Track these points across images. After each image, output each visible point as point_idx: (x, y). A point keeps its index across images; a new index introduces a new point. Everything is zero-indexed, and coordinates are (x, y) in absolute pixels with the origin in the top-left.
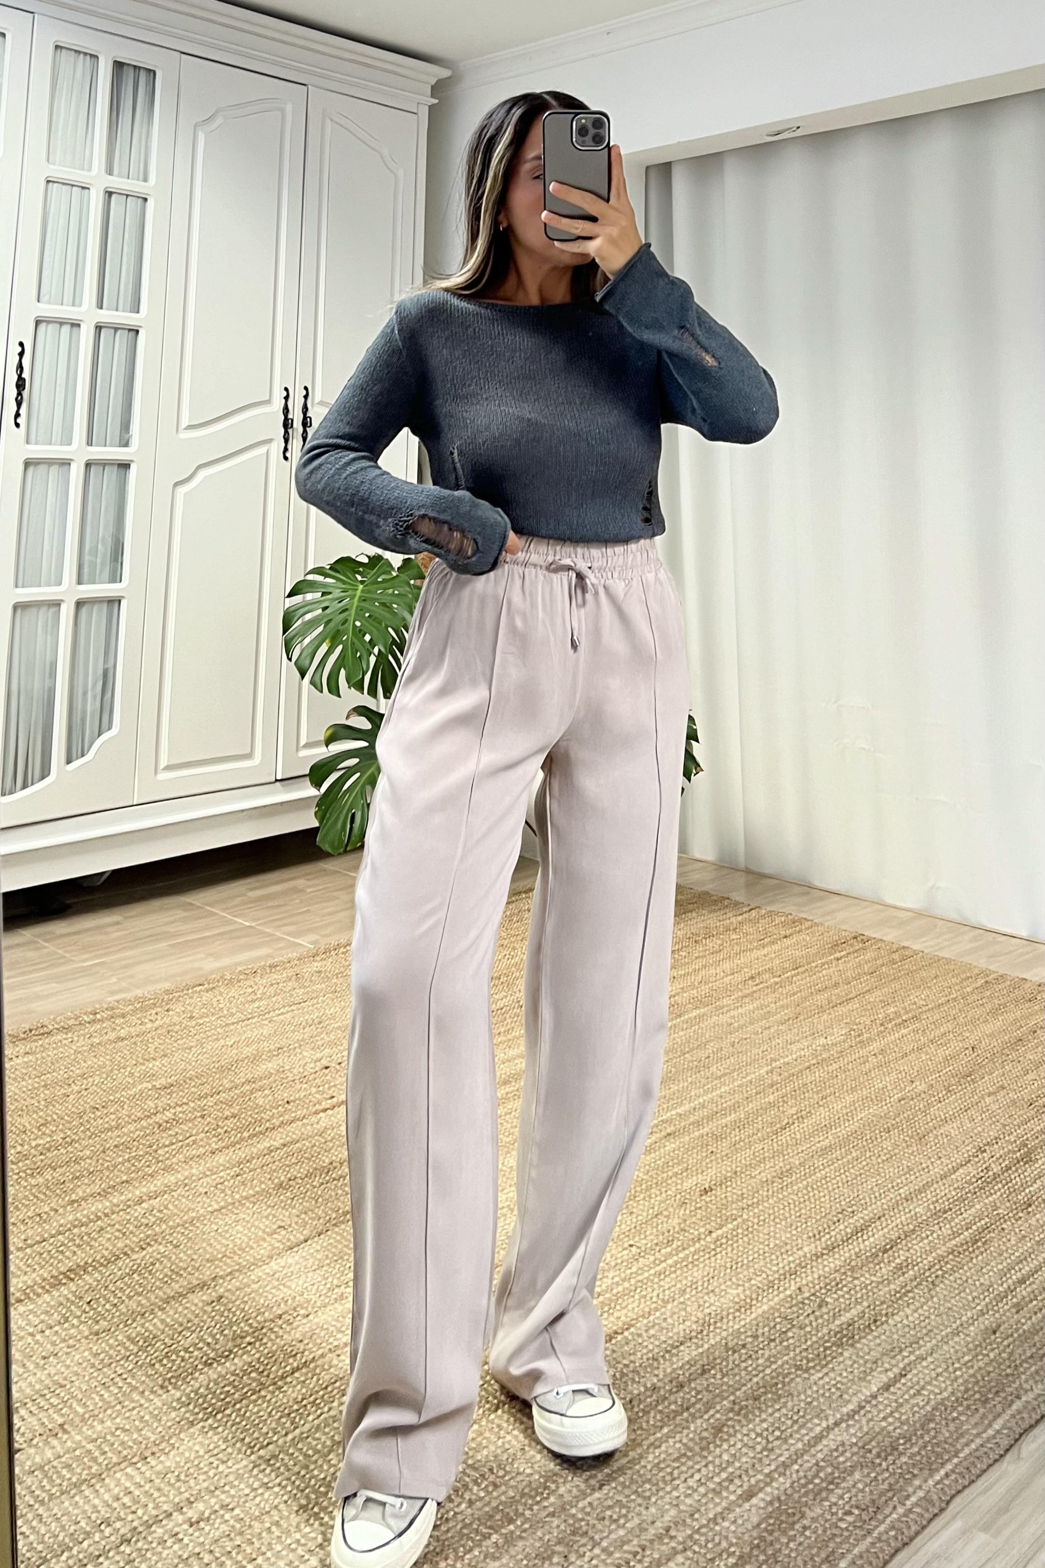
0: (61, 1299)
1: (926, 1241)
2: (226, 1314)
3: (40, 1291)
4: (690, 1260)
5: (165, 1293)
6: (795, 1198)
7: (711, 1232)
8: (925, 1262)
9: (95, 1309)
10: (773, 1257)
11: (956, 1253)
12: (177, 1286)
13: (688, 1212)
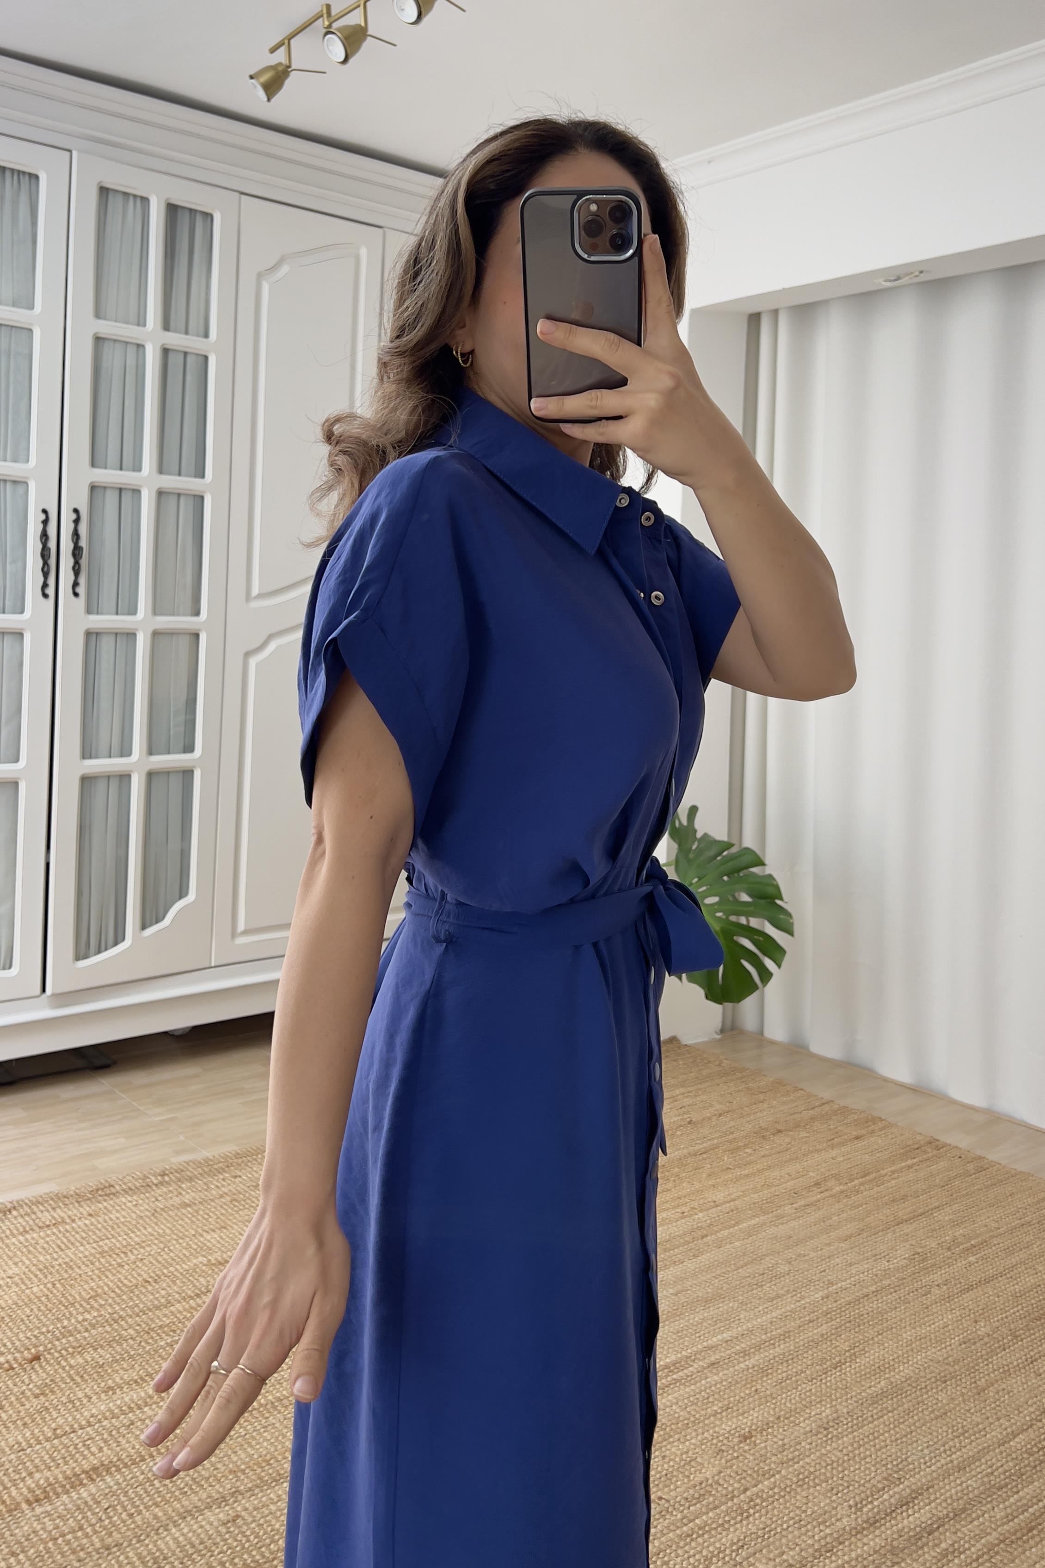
0: (79, 1502)
1: (976, 1523)
2: (239, 1537)
3: (60, 1490)
4: (720, 1521)
5: (183, 1506)
6: (839, 1454)
7: (746, 1490)
8: (973, 1549)
9: (110, 1518)
10: (809, 1527)
11: (1007, 1542)
12: (196, 1498)
13: (723, 1461)
